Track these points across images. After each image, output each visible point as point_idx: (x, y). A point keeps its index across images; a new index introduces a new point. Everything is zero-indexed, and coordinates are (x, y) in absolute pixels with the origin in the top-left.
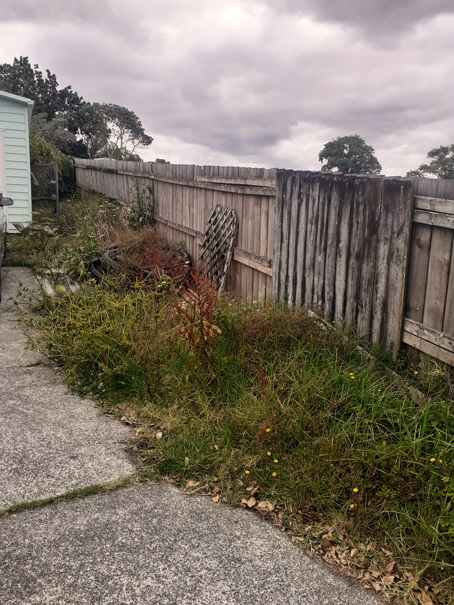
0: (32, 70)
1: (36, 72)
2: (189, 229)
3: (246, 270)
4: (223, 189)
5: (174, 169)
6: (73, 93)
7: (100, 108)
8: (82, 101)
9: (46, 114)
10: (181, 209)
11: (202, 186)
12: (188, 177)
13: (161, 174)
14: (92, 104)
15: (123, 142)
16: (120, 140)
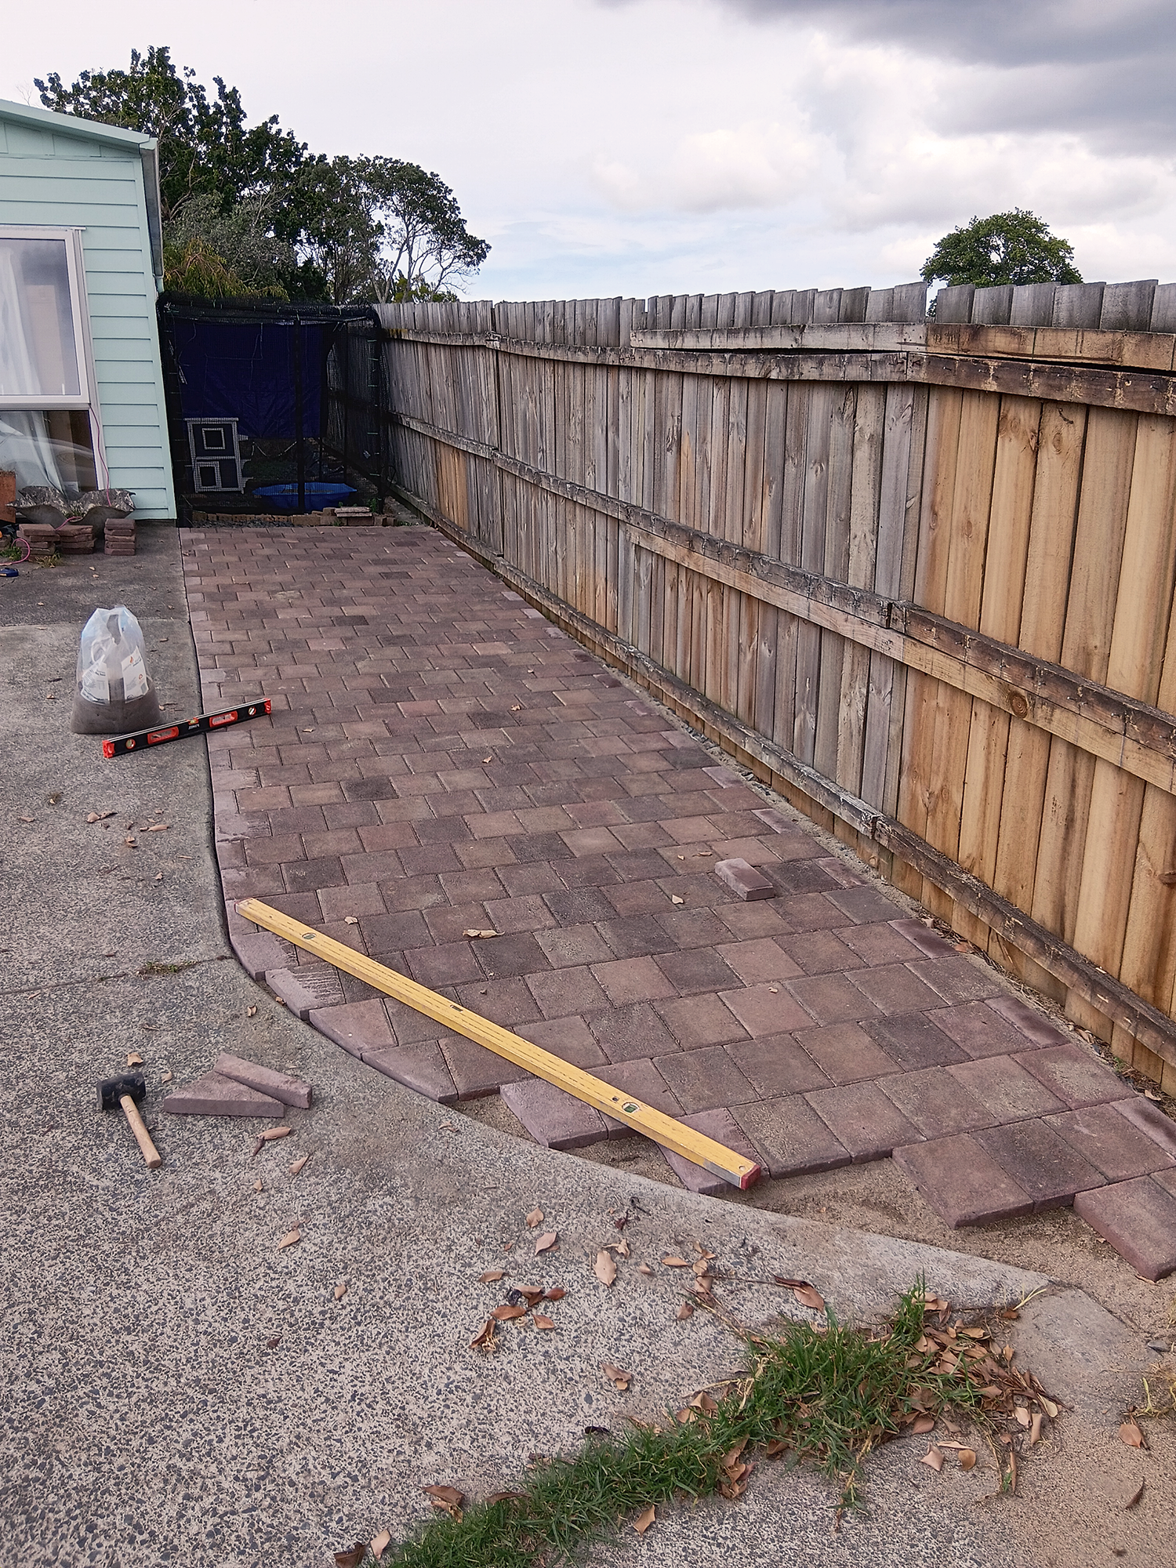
0: (178, 82)
1: (190, 85)
2: (604, 498)
3: (793, 629)
4: (717, 367)
5: (559, 317)
6: (284, 135)
7: (352, 168)
8: (306, 154)
9: (217, 197)
10: (579, 437)
11: (648, 362)
12: (602, 338)
13: (521, 335)
14: (330, 161)
15: (414, 258)
16: (405, 254)
